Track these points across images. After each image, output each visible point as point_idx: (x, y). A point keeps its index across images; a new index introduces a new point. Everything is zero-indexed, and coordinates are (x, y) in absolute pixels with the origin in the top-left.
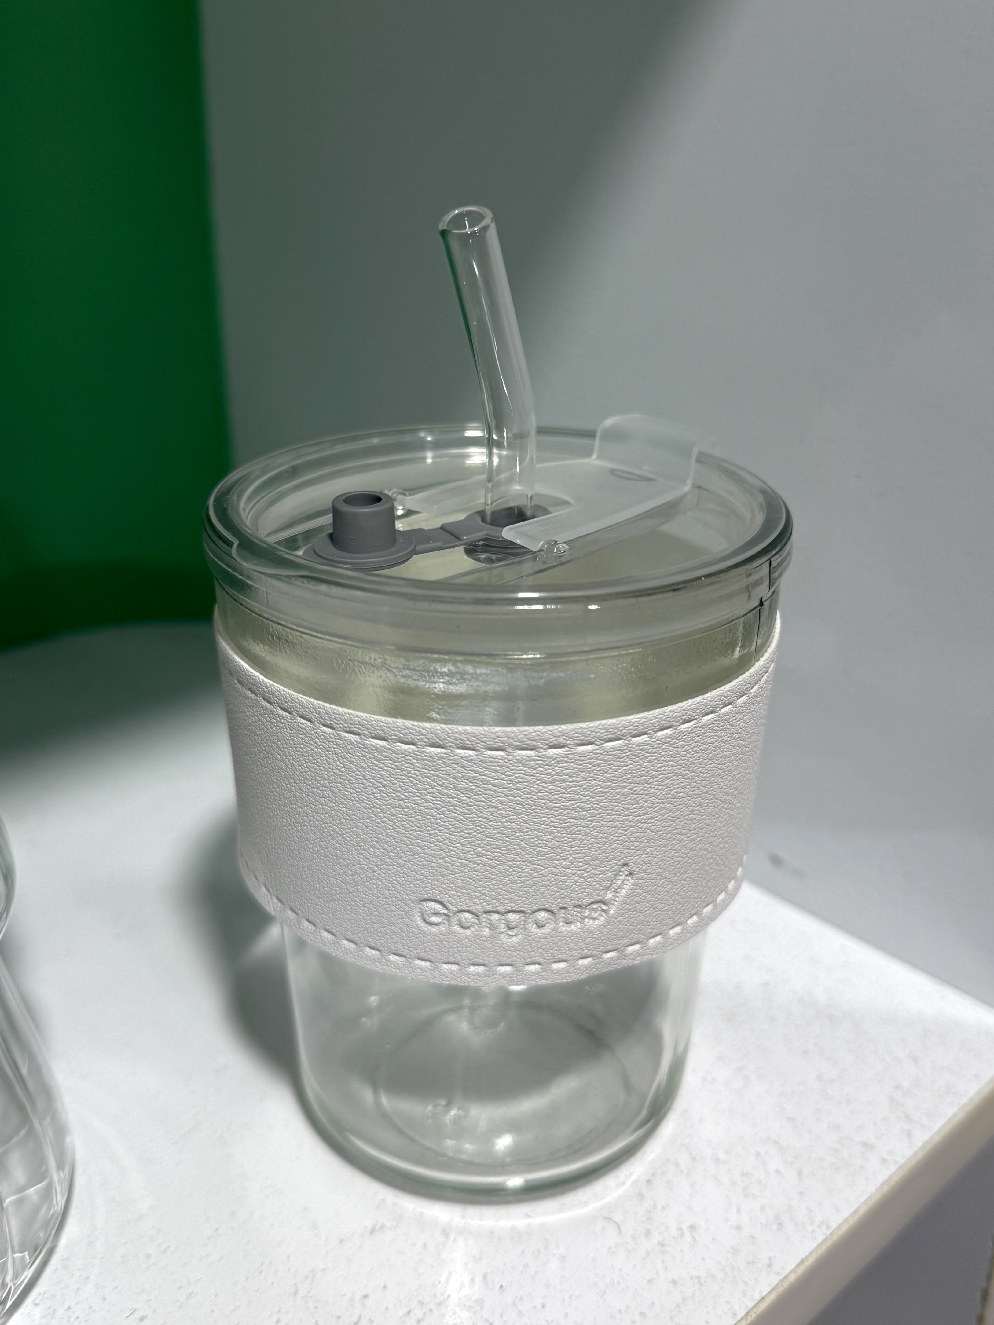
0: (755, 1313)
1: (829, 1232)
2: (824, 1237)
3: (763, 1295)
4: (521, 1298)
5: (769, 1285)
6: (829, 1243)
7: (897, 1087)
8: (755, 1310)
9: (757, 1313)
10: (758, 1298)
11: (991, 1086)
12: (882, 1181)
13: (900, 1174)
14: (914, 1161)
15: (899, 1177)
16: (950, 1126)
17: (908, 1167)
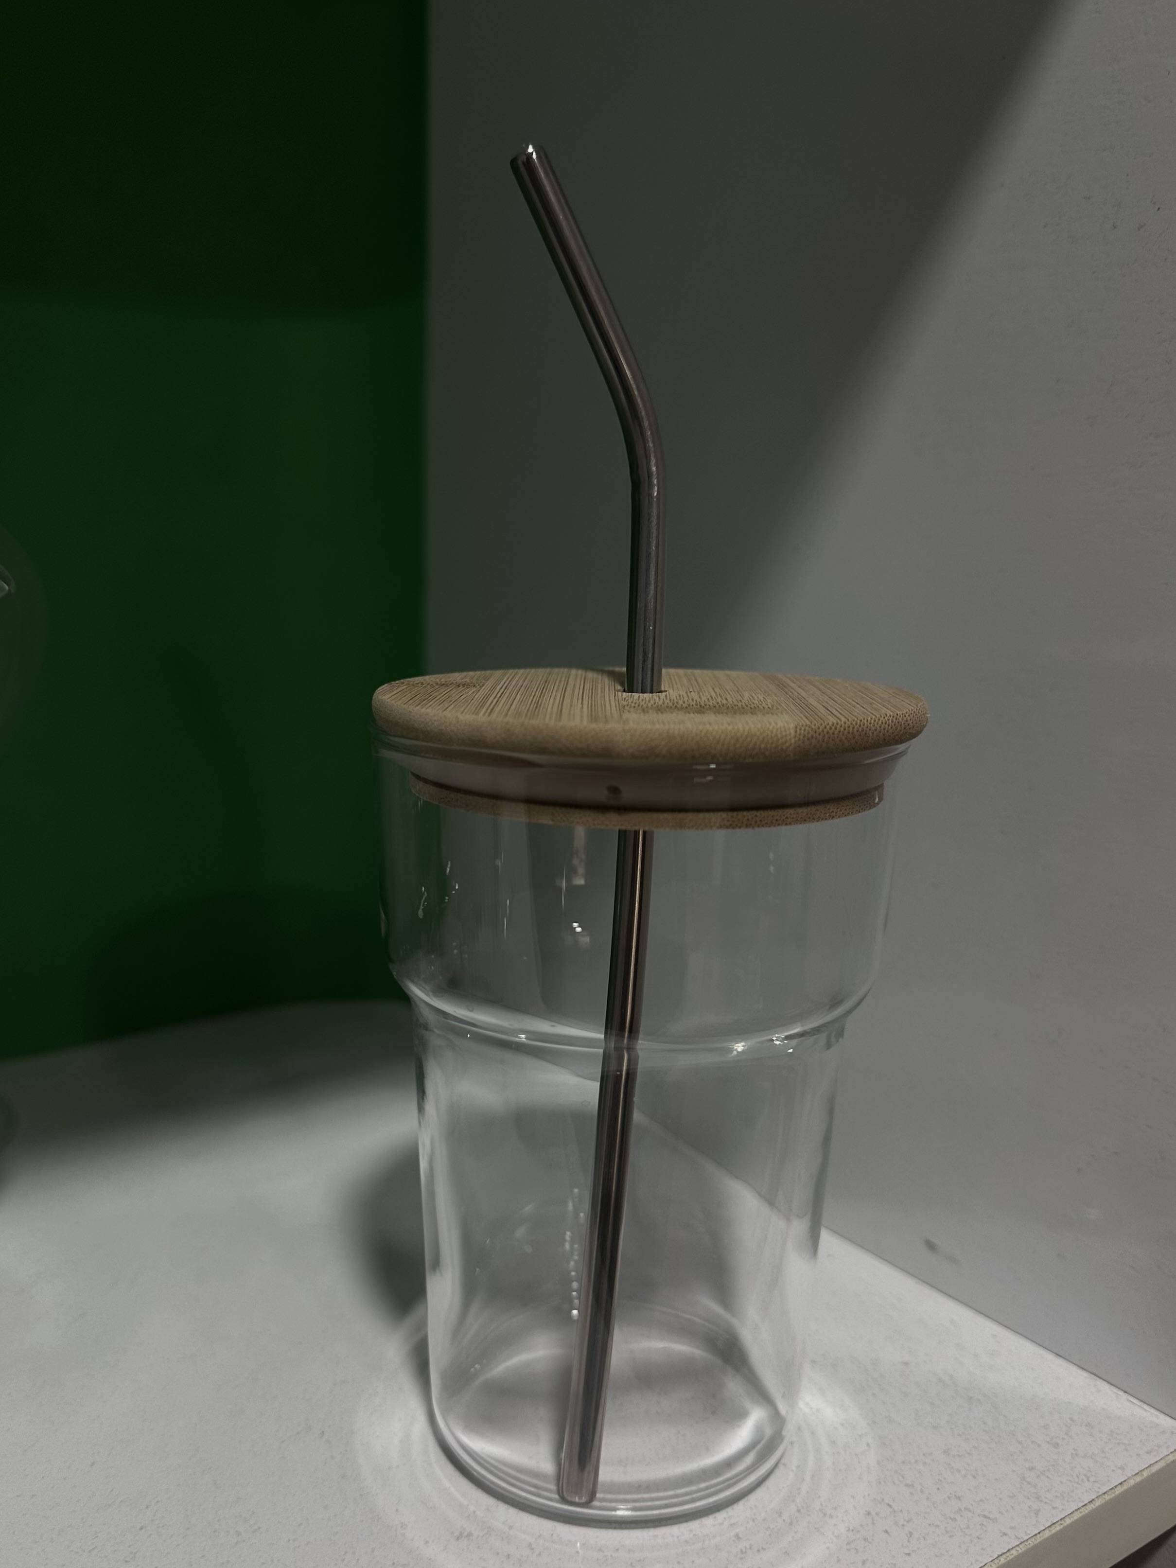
7: (1031, 1469)
11: (1138, 1479)
12: (1000, 1553)
13: (1022, 1549)
14: (1039, 1539)
15: (1020, 1551)
16: (1085, 1511)
17: (1031, 1543)
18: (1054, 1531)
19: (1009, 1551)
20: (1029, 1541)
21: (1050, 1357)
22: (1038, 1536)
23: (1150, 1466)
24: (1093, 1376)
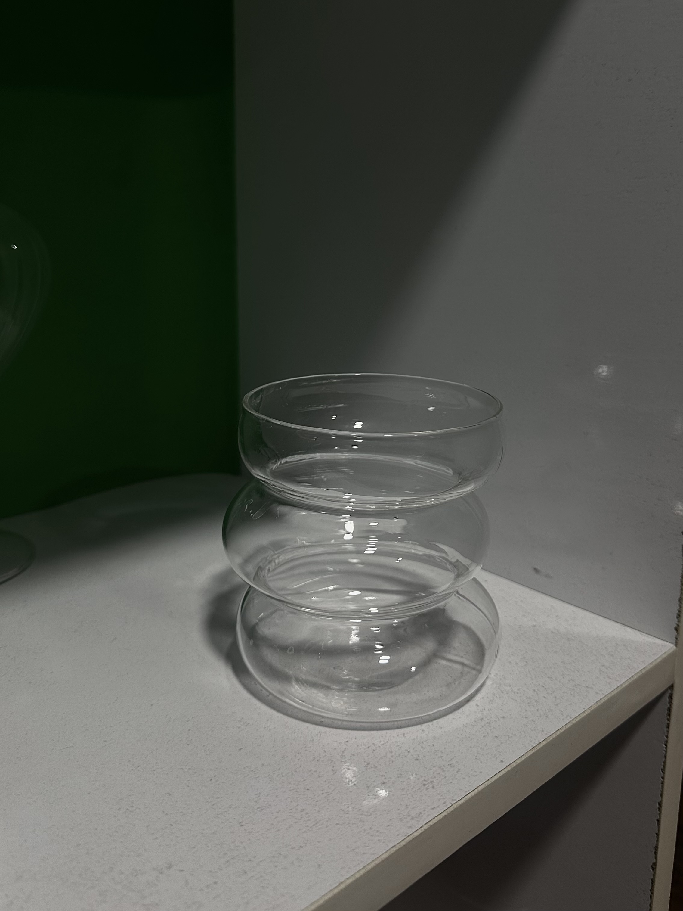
0: (537, 748)
1: (571, 720)
2: (569, 721)
3: (540, 742)
4: (422, 742)
5: (543, 738)
6: (571, 724)
7: (603, 666)
8: (536, 747)
9: (538, 749)
10: (537, 743)
11: (651, 666)
12: (597, 701)
13: (606, 699)
14: (613, 694)
15: (605, 700)
16: (630, 681)
17: (610, 696)
18: (618, 690)
20: (609, 695)
21: (601, 619)
22: (612, 692)
23: (655, 660)
24: (622, 625)
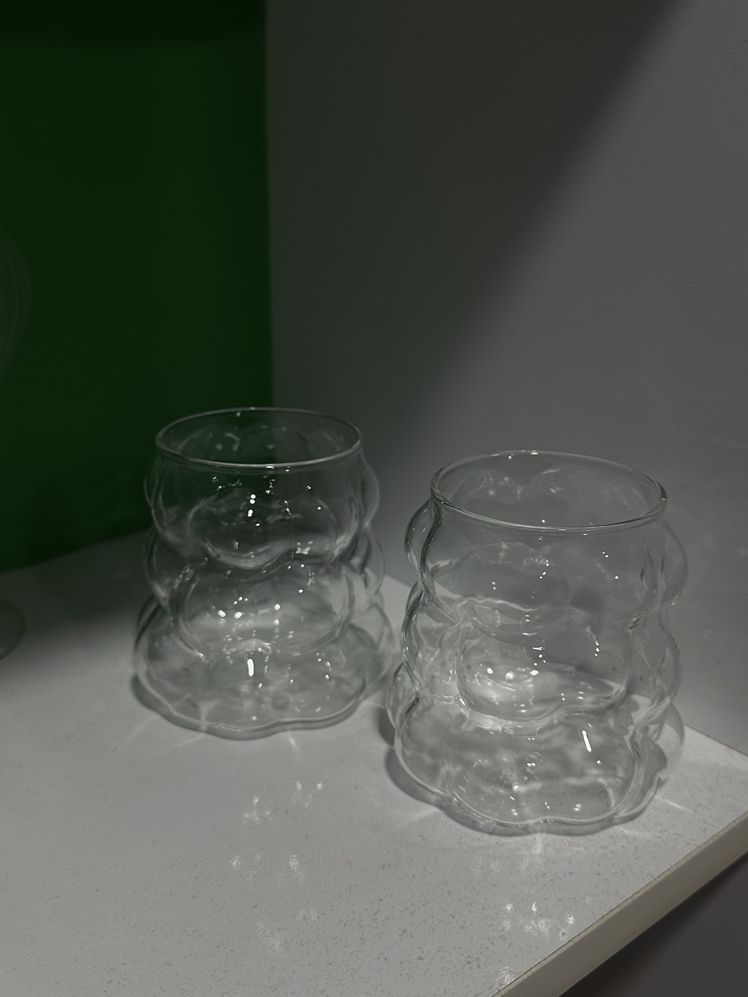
18: (715, 840)
19: (691, 852)
20: (702, 846)
